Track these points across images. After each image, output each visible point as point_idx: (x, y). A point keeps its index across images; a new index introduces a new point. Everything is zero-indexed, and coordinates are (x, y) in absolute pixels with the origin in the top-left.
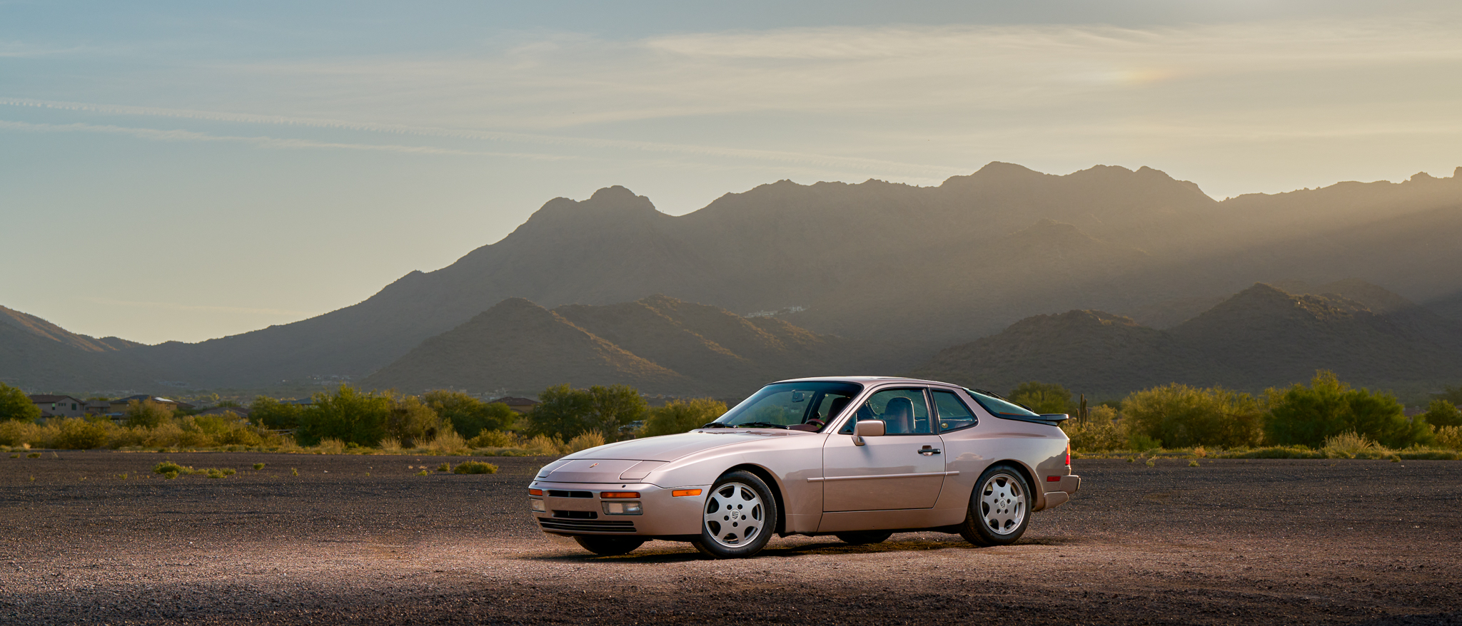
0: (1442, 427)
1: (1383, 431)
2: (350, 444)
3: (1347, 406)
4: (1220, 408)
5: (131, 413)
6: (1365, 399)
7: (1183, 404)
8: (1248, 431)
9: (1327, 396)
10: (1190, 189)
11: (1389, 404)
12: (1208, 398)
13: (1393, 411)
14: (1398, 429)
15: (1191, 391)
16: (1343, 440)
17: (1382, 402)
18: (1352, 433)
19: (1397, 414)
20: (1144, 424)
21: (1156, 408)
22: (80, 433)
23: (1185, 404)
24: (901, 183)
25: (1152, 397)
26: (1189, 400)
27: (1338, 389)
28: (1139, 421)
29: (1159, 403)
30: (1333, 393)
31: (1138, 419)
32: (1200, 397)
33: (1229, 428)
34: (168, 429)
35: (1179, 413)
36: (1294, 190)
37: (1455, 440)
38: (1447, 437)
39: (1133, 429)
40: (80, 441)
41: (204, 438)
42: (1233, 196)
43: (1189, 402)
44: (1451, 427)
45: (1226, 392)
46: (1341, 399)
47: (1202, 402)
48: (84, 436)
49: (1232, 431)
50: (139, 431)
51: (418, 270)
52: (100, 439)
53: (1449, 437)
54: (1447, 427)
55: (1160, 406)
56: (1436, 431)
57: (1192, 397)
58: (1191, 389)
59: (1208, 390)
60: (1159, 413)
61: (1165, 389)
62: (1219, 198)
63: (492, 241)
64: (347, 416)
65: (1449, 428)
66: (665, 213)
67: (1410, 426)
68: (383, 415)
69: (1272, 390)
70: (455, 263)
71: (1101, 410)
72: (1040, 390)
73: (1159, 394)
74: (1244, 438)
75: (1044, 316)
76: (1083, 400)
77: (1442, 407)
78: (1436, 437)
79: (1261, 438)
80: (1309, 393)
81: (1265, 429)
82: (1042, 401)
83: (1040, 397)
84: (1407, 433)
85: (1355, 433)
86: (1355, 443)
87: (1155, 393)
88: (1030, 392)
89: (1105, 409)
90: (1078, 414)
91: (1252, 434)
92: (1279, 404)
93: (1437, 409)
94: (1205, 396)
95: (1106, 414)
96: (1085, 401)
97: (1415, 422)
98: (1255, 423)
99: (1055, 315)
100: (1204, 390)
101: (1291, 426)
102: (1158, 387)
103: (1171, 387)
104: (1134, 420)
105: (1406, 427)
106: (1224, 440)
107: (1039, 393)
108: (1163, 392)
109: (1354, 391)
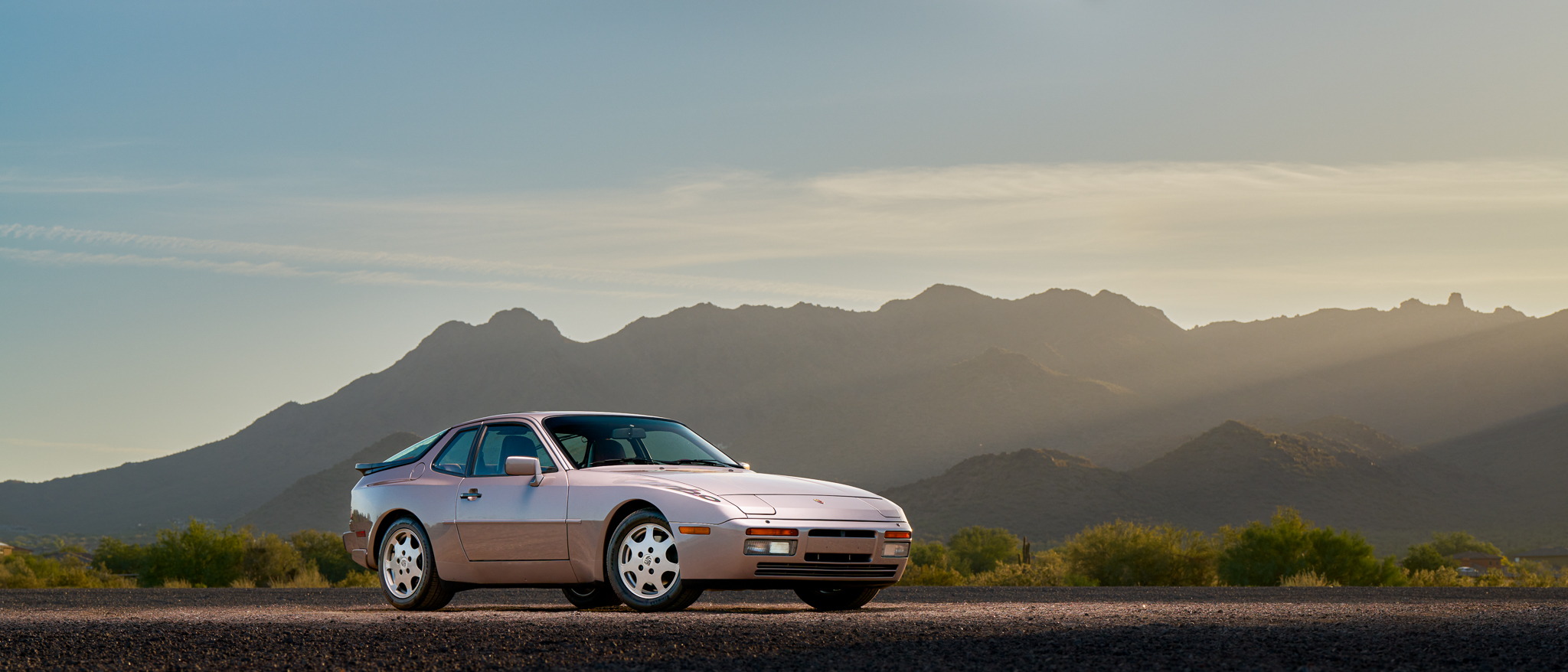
0: (1417, 571)
1: (1351, 573)
2: (198, 585)
3: (1311, 546)
4: (1169, 548)
6: (1330, 538)
7: (1129, 543)
8: (1201, 574)
9: (1288, 535)
10: (1155, 315)
11: (1357, 544)
12: (1156, 538)
13: (1364, 552)
14: (1368, 573)
15: (1138, 529)
16: (1300, 580)
17: (1349, 542)
18: (1310, 572)
19: (1366, 555)
20: (1085, 566)
21: (1099, 547)
23: (1133, 544)
24: (834, 307)
25: (1094, 536)
26: (1136, 538)
27: (1301, 527)
28: (1080, 563)
29: (1102, 542)
30: (1294, 531)
31: (1080, 560)
32: (1147, 535)
33: (1180, 570)
35: (1124, 553)
36: (1270, 318)
37: (1431, 584)
38: (1422, 583)
39: (1074, 570)
41: (35, 583)
42: (1203, 323)
43: (1136, 541)
44: (1426, 571)
45: (1177, 530)
46: (1304, 538)
47: (1150, 541)
49: (1183, 573)
51: (293, 401)
53: (1425, 582)
54: (1423, 571)
55: (1103, 545)
56: (1411, 575)
57: (1139, 536)
58: (1138, 527)
59: (1157, 528)
60: (1103, 554)
61: (1109, 526)
62: (1187, 326)
63: (378, 369)
64: (197, 555)
65: (1424, 572)
66: (572, 338)
67: (1380, 569)
68: (238, 554)
69: (1227, 528)
70: (335, 394)
71: (1048, 556)
72: (982, 534)
73: (1102, 532)
74: (1197, 581)
75: (991, 455)
76: (1026, 544)
77: (1424, 552)
78: (1410, 583)
79: (1216, 582)
80: (1269, 532)
81: (1220, 571)
82: (982, 545)
83: (980, 541)
84: (1377, 578)
85: (1313, 572)
86: (1313, 584)
87: (1098, 531)
88: (969, 536)
89: (1052, 555)
90: (1022, 559)
91: (1206, 577)
92: (1235, 544)
93: (1417, 554)
94: (1154, 534)
95: (1053, 559)
96: (1029, 544)
97: (1386, 564)
98: (1209, 565)
99: (1004, 454)
100: (1153, 527)
101: (1248, 568)
102: (1102, 524)
103: (1117, 524)
104: (1075, 561)
105: (1377, 571)
106: (1175, 583)
107: (979, 536)
108: (1108, 530)
109: (1319, 530)
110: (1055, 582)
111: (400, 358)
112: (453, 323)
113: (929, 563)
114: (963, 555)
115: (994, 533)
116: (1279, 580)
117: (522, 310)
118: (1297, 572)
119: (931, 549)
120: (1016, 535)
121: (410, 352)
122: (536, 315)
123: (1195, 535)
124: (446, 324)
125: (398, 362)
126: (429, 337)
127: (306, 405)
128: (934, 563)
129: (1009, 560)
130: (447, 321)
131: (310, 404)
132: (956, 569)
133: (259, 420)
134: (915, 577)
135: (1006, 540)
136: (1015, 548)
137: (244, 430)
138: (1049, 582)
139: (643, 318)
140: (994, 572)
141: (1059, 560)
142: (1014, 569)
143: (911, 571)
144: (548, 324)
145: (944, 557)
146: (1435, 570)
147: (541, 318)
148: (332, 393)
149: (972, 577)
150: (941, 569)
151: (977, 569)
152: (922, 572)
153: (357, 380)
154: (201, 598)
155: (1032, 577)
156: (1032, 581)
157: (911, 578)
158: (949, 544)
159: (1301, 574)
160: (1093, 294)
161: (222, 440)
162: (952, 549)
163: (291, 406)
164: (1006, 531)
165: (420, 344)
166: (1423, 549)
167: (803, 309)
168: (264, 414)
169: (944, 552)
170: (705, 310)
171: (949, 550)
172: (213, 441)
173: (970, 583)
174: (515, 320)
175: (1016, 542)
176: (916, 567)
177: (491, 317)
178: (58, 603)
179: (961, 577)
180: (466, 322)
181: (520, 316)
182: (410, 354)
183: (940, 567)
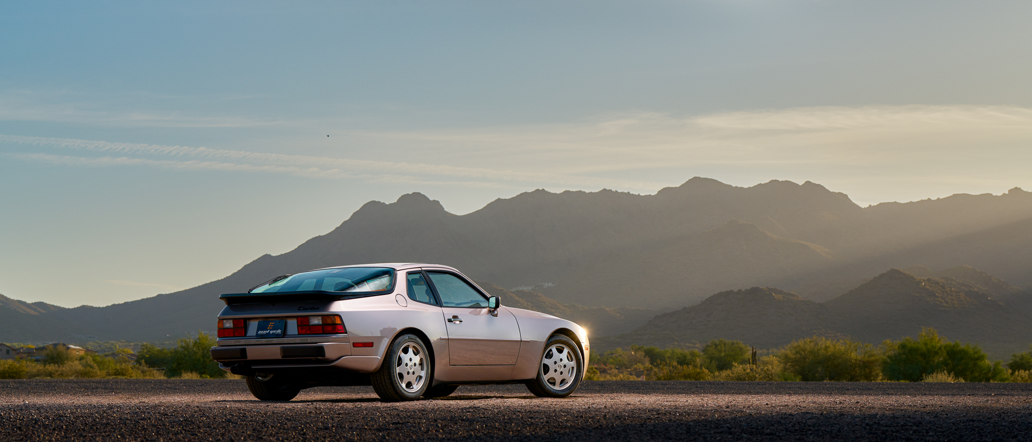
0: (1017, 371)
1: (972, 373)
2: (204, 376)
3: (945, 354)
4: (849, 355)
5: (48, 355)
6: (958, 349)
7: (822, 351)
8: (871, 372)
9: (929, 346)
10: (842, 198)
11: (976, 353)
12: (841, 347)
13: (981, 358)
14: (983, 372)
15: (828, 342)
16: (936, 377)
17: (971, 351)
18: (943, 371)
19: (982, 360)
20: (793, 366)
21: (802, 354)
22: (7, 369)
23: (824, 352)
24: (627, 192)
25: (799, 346)
26: (826, 348)
27: (938, 341)
28: (789, 364)
29: (804, 350)
30: (933, 344)
31: (789, 362)
32: (835, 346)
33: (856, 369)
34: (72, 366)
35: (819, 358)
36: (920, 200)
37: (1027, 381)
38: (1020, 378)
39: (785, 369)
40: (7, 375)
41: (98, 373)
42: (874, 204)
43: (826, 350)
44: (1023, 370)
45: (854, 343)
46: (940, 348)
47: (836, 350)
48: (10, 371)
49: (858, 372)
50: (51, 368)
51: (268, 254)
52: (22, 373)
53: (1022, 378)
54: (1021, 371)
55: (804, 353)
56: (1012, 374)
57: (828, 347)
58: (828, 340)
59: (841, 341)
60: (804, 358)
61: (809, 340)
62: (863, 205)
63: (323, 233)
64: (203, 356)
65: (1022, 372)
66: (451, 212)
67: (992, 369)
69: (888, 341)
70: (296, 249)
71: (768, 359)
72: (725, 344)
73: (805, 343)
74: (868, 377)
75: (732, 291)
76: (754, 351)
77: (1022, 358)
78: (1012, 379)
79: (880, 378)
80: (916, 344)
81: (883, 371)
82: (725, 351)
83: (723, 349)
84: (990, 375)
85: (945, 372)
86: (945, 380)
87: (801, 343)
88: (716, 346)
89: (771, 359)
90: (751, 361)
91: (874, 374)
92: (893, 352)
93: (1018, 359)
94: (839, 346)
95: (772, 361)
96: (756, 351)
97: (996, 365)
98: (876, 366)
99: (740, 290)
100: (838, 341)
101: (902, 369)
102: (804, 338)
103: (814, 338)
104: (786, 363)
105: (989, 371)
106: (853, 379)
107: (723, 346)
108: (808, 342)
109: (950, 343)
110: (772, 377)
111: (338, 226)
112: (373, 202)
113: (688, 364)
114: (711, 359)
115: (733, 344)
116: (923, 376)
117: (419, 194)
118: (935, 371)
119: (691, 354)
120: (748, 345)
121: (345, 221)
122: (428, 197)
123: (867, 346)
124: (369, 203)
125: (337, 228)
126: (357, 211)
127: (276, 256)
128: (691, 364)
129: (743, 362)
130: (370, 201)
131: (279, 255)
132: (707, 368)
133: (245, 266)
134: (678, 373)
135: (741, 349)
136: (747, 354)
137: (236, 273)
138: (768, 377)
139: (499, 200)
140: (731, 370)
141: (776, 362)
142: (745, 368)
143: (675, 369)
144: (436, 203)
145: (698, 360)
146: (1029, 370)
147: (431, 199)
148: (293, 248)
149: (717, 374)
150: (696, 368)
151: (721, 368)
152: (683, 370)
153: (310, 240)
154: (198, 386)
155: (757, 373)
156: (757, 376)
157: (675, 374)
158: (703, 351)
159: (937, 373)
160: (800, 184)
161: (222, 280)
162: (705, 354)
163: (267, 257)
164: (741, 342)
165: (351, 216)
166: (1022, 356)
167: (606, 193)
168: (249, 263)
169: (699, 356)
170: (540, 193)
171: (703, 355)
172: (215, 280)
173: (715, 377)
174: (414, 201)
175: (748, 350)
176: (679, 366)
177: (398, 198)
178: (106, 388)
179: (709, 373)
180: (382, 202)
181: (417, 196)
182: (345, 223)
183: (695, 366)
